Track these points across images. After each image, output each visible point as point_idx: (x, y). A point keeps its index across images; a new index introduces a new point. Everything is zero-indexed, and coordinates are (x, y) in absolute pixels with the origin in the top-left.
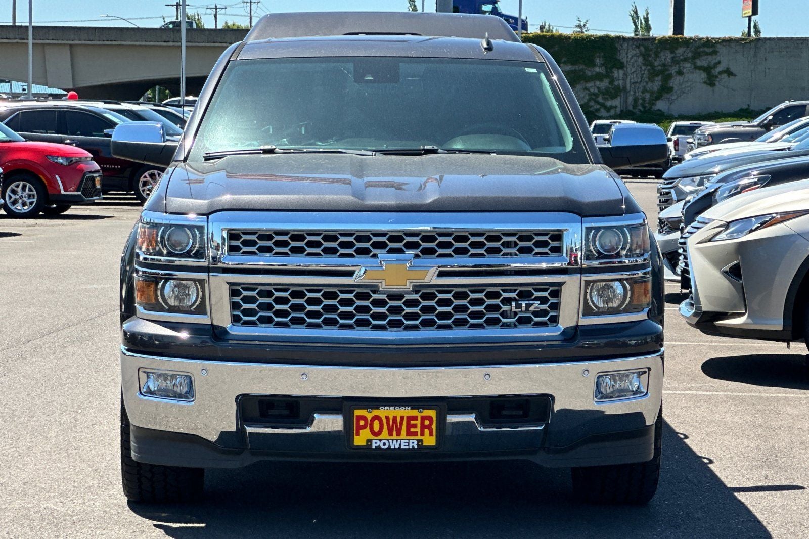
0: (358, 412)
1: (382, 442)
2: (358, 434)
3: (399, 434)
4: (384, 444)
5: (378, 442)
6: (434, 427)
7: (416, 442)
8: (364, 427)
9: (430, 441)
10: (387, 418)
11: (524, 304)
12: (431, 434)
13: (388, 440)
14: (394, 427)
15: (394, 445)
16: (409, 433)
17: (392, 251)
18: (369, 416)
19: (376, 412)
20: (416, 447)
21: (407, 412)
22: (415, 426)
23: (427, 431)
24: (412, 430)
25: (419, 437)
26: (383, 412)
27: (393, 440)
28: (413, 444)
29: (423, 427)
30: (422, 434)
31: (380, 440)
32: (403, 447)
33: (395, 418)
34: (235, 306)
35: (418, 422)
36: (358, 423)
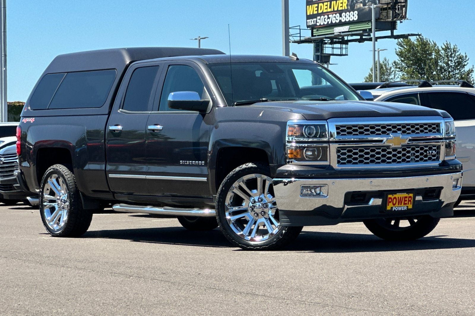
0: (390, 196)
1: (396, 207)
2: (388, 205)
3: (401, 204)
4: (397, 209)
5: (394, 208)
6: (412, 201)
7: (406, 207)
8: (390, 202)
9: (410, 206)
10: (398, 198)
11: (431, 152)
12: (411, 204)
13: (398, 207)
14: (400, 202)
15: (400, 209)
16: (405, 204)
17: (394, 132)
18: (393, 197)
19: (395, 196)
20: (406, 209)
21: (405, 195)
22: (406, 201)
23: (410, 202)
24: (405, 202)
25: (407, 205)
26: (398, 195)
27: (399, 207)
28: (406, 208)
29: (409, 201)
30: (408, 204)
31: (395, 207)
32: (402, 209)
33: (401, 197)
34: (339, 157)
35: (407, 199)
36: (389, 200)
